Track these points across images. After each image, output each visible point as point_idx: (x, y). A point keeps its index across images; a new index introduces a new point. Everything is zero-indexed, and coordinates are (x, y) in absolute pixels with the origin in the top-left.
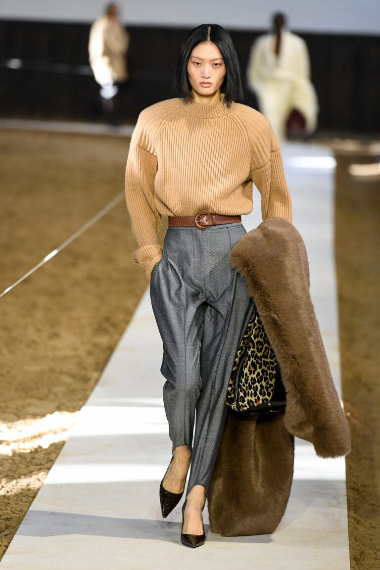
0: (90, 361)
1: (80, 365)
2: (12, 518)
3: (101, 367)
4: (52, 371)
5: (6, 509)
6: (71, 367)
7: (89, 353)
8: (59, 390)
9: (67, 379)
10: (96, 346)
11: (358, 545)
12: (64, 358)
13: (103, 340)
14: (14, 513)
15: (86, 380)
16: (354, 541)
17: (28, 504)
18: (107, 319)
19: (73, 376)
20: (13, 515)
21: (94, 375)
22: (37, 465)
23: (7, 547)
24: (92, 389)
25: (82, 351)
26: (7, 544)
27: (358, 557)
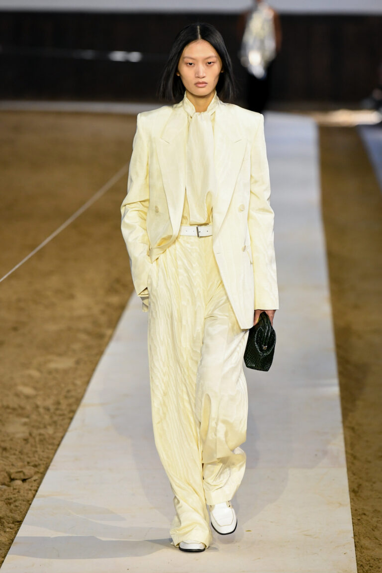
0: (103, 319)
1: (96, 323)
2: (39, 465)
3: (114, 323)
4: (69, 329)
5: (35, 457)
6: (87, 325)
7: (103, 312)
8: (77, 346)
9: (83, 336)
10: (109, 305)
11: (356, 479)
12: (80, 318)
13: (115, 300)
14: (41, 460)
15: (101, 336)
16: (352, 475)
17: (53, 451)
18: (118, 281)
19: (89, 333)
20: (41, 462)
21: (109, 332)
22: (61, 415)
23: (36, 491)
24: (107, 344)
25: (96, 310)
26: (36, 488)
27: (356, 489)
